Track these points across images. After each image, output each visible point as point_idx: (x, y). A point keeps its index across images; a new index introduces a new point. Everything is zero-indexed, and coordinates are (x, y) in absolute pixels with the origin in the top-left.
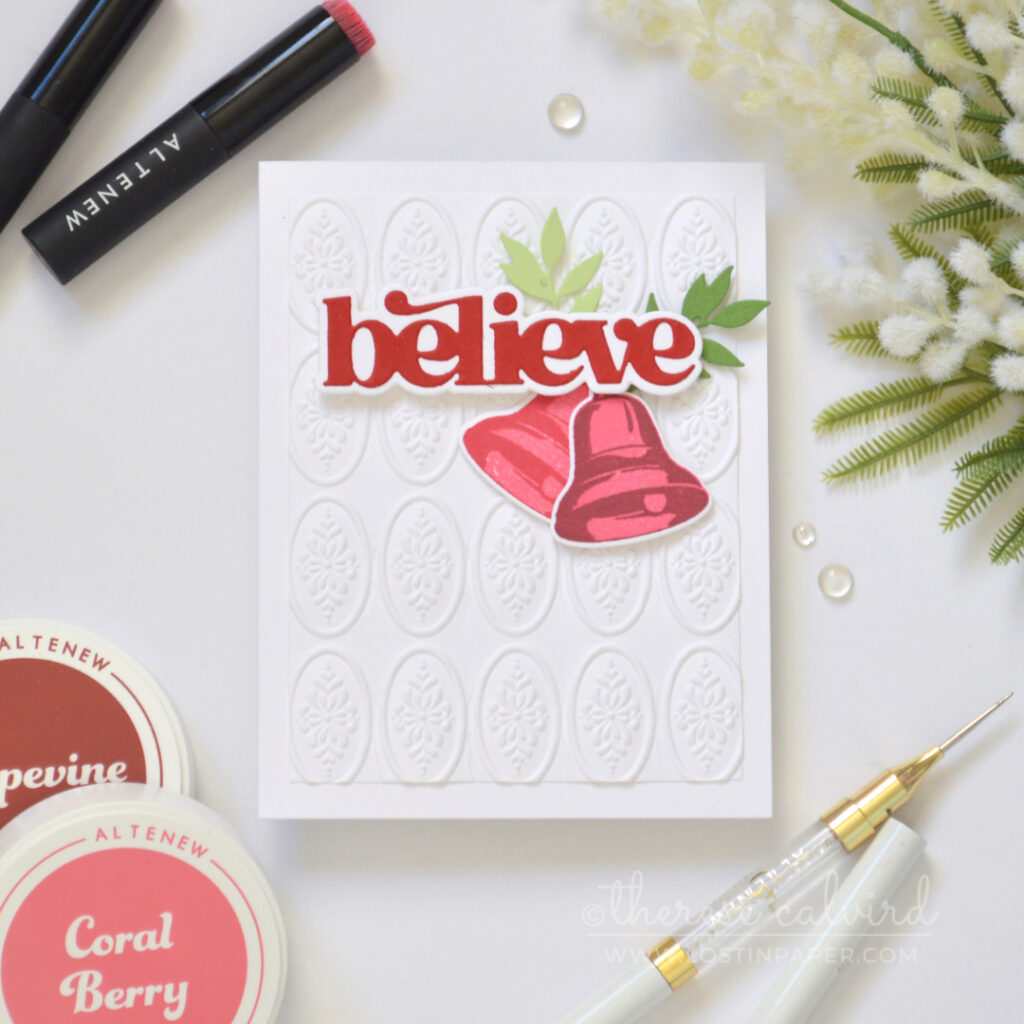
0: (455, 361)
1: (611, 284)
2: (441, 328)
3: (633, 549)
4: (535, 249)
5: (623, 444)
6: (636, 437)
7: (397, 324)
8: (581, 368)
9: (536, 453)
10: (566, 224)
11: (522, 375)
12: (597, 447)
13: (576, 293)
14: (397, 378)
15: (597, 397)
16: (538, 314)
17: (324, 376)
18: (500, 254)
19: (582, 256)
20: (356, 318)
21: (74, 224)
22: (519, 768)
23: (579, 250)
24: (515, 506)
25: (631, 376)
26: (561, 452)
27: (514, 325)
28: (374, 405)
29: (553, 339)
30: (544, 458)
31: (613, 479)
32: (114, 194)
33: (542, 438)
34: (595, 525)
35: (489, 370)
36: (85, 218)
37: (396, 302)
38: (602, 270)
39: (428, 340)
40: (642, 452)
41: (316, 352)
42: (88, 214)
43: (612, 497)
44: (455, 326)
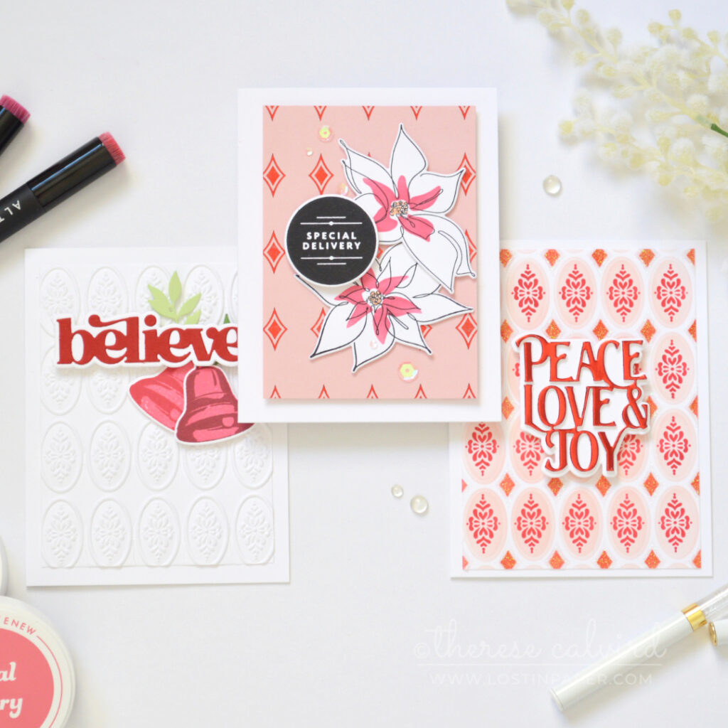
0: (124, 351)
1: (205, 310)
2: (118, 334)
3: (217, 445)
4: (166, 292)
5: (211, 392)
6: (218, 388)
7: (95, 332)
8: (189, 353)
9: (167, 397)
10: (182, 280)
11: (159, 357)
12: (198, 393)
13: (187, 315)
14: (95, 360)
15: (198, 368)
16: (168, 326)
17: (58, 359)
18: (148, 295)
19: (191, 295)
20: (74, 329)
22: (159, 559)
23: (189, 292)
24: (158, 425)
25: (215, 357)
26: (180, 397)
27: (155, 332)
28: (84, 374)
29: (175, 338)
30: (171, 400)
31: (206, 410)
33: (170, 389)
34: (197, 433)
35: (142, 355)
37: (95, 321)
38: (201, 302)
39: (111, 340)
40: (221, 396)
41: (53, 347)
43: (206, 419)
44: (125, 332)
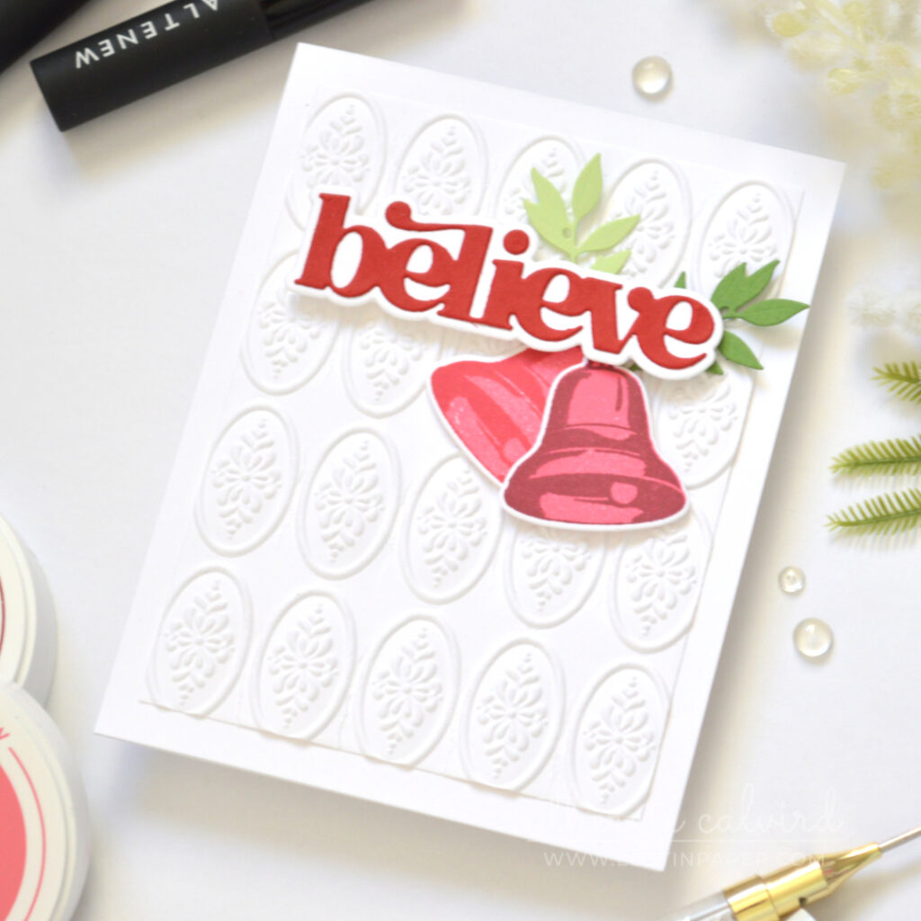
0: (443, 290)
1: (641, 252)
2: (439, 252)
3: (588, 538)
4: (567, 196)
5: (605, 421)
6: (622, 418)
7: (393, 237)
8: (579, 329)
9: (507, 409)
10: (608, 182)
11: (513, 320)
12: (575, 418)
13: (597, 252)
14: (376, 294)
15: (591, 365)
16: (553, 262)
17: (298, 273)
18: (529, 194)
19: (618, 215)
20: (351, 220)
21: (82, 62)
22: (393, 746)
23: (616, 208)
24: (471, 464)
25: (633, 351)
26: (535, 415)
27: (520, 266)
29: (558, 291)
30: (515, 418)
31: (582, 457)
32: (134, 40)
33: (518, 395)
34: (549, 500)
35: (478, 308)
36: (96, 58)
37: (398, 214)
38: (635, 234)
39: (421, 261)
40: (624, 435)
41: (295, 252)
42: (99, 54)
43: (576, 476)
44: (455, 253)
